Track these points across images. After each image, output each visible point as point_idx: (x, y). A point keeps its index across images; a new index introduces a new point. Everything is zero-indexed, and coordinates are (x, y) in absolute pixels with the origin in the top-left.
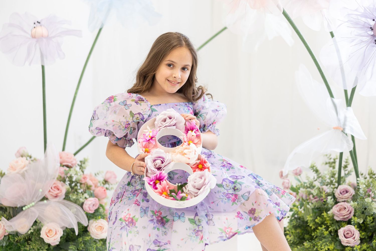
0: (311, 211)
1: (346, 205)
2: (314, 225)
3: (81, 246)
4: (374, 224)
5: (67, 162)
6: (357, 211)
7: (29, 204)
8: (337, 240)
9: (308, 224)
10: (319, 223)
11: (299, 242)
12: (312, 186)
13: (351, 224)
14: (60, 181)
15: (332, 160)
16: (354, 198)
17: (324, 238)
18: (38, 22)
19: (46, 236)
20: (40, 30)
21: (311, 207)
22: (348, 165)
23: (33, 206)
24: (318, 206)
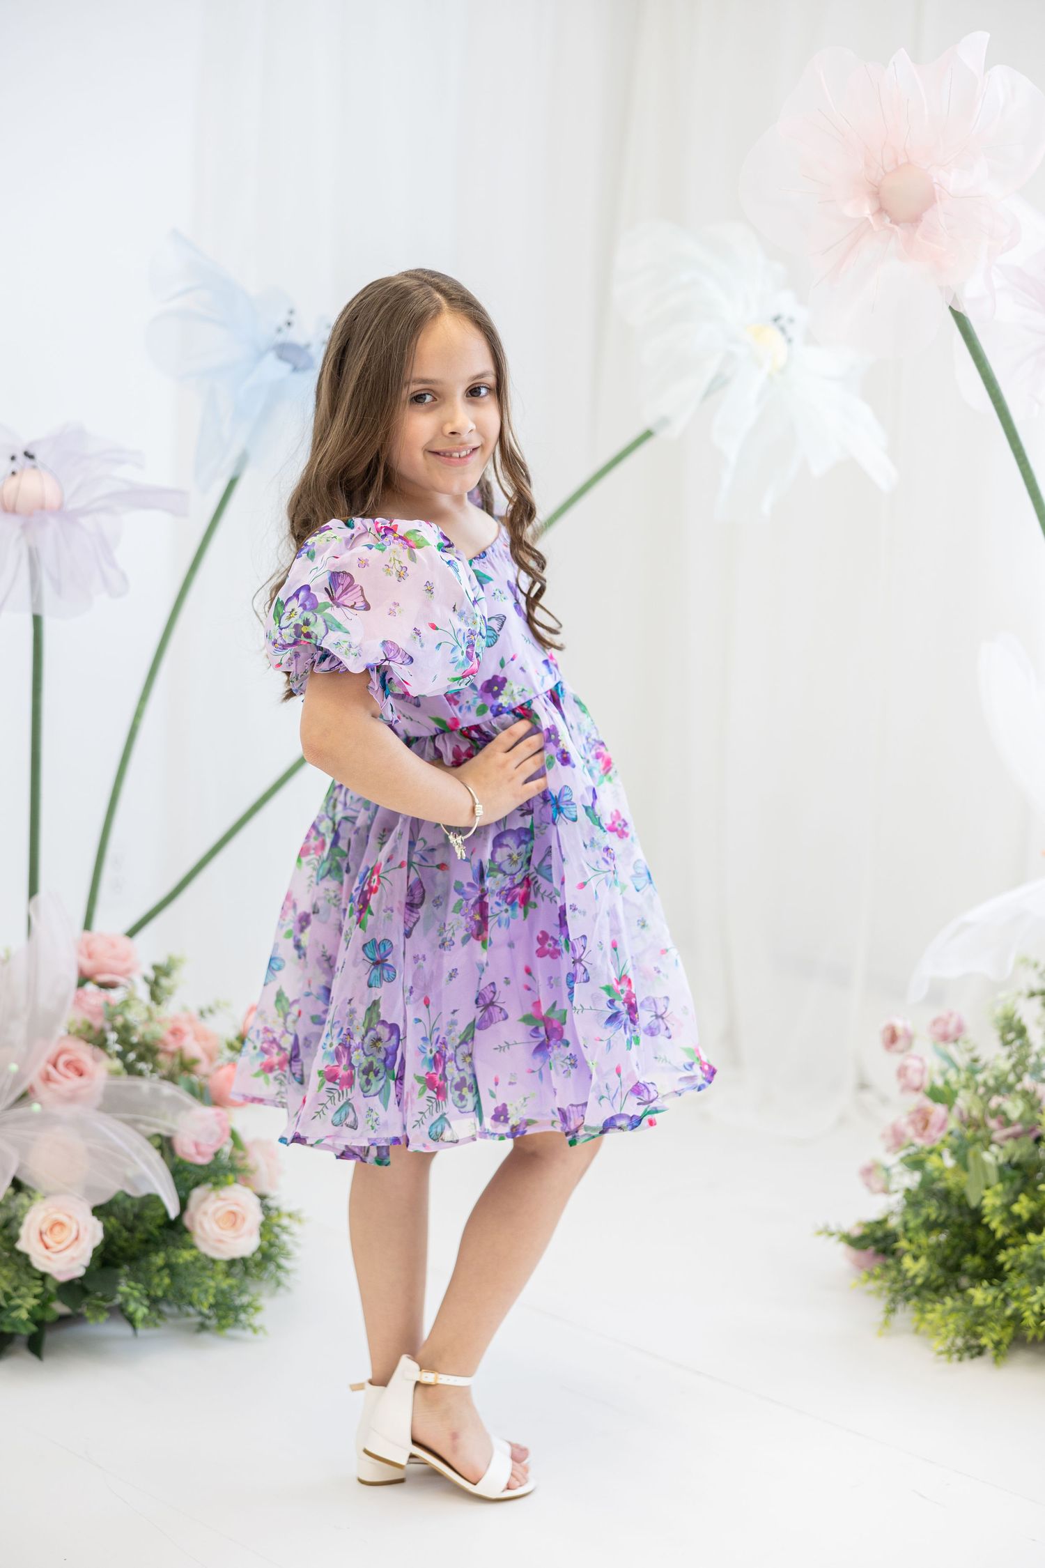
0: (993, 1175)
2: (1003, 1222)
3: (159, 1285)
5: (112, 973)
9: (984, 1220)
10: (1030, 1217)
11: (946, 1281)
14: (88, 1041)
18: (26, 454)
19: (41, 1247)
20: (32, 484)
21: (997, 1158)
24: (1021, 1156)
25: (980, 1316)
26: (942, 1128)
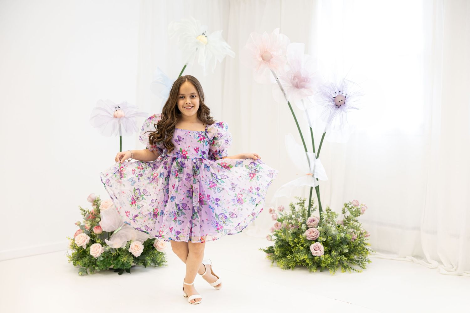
0: (290, 235)
1: (314, 229)
2: (293, 244)
4: (332, 241)
6: (321, 233)
7: (118, 229)
8: (309, 253)
9: (289, 243)
10: (297, 242)
11: (283, 256)
12: (291, 218)
13: (318, 242)
15: (302, 201)
16: (319, 225)
17: (301, 251)
18: (118, 107)
19: (134, 250)
20: (120, 113)
21: (291, 232)
22: (313, 204)
23: (120, 230)
24: (295, 231)
25: (289, 261)
26: (280, 226)
